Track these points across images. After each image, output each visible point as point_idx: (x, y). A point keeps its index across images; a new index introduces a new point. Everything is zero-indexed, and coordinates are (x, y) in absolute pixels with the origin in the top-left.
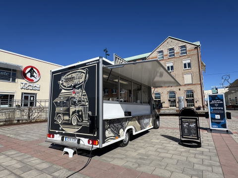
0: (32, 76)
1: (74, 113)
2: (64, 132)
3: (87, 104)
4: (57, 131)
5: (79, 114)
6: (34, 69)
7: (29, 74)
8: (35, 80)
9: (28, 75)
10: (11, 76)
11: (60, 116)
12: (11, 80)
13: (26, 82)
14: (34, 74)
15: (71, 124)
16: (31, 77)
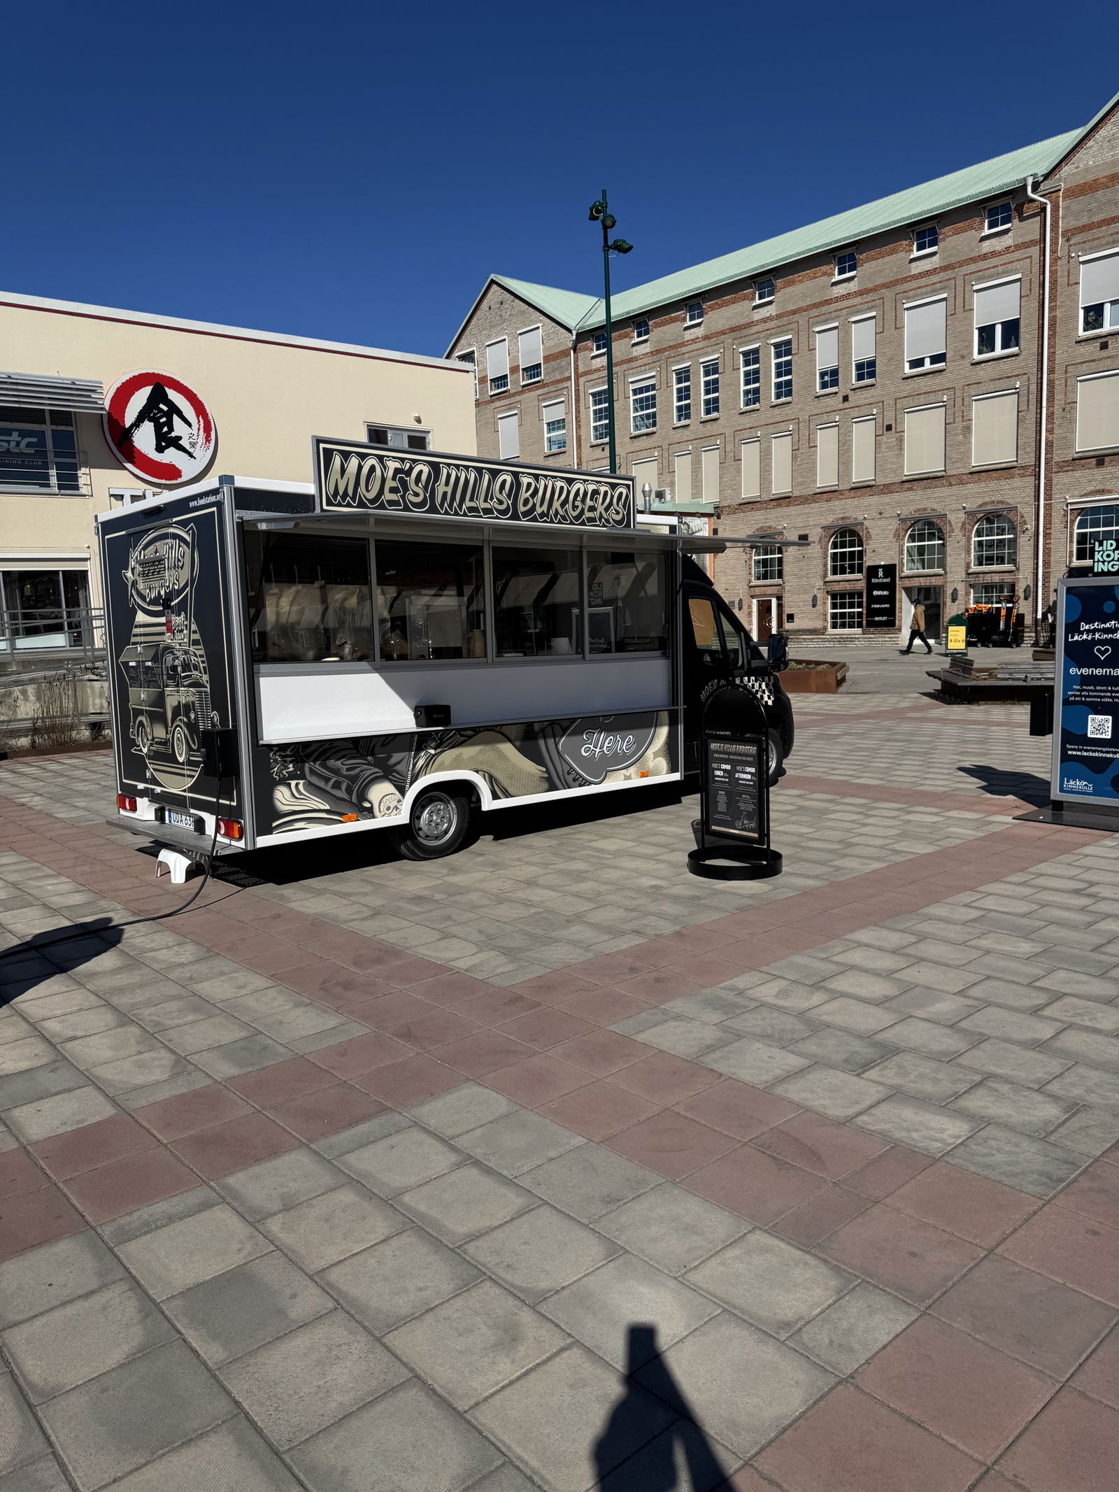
0: (166, 440)
1: (176, 711)
2: (158, 790)
3: (205, 678)
4: (141, 786)
5: (188, 718)
6: (173, 395)
7: (148, 428)
8: (189, 468)
9: (145, 439)
10: (51, 456)
11: (141, 722)
12: (54, 481)
13: (139, 488)
14: (179, 428)
15: (172, 758)
16: (160, 449)
